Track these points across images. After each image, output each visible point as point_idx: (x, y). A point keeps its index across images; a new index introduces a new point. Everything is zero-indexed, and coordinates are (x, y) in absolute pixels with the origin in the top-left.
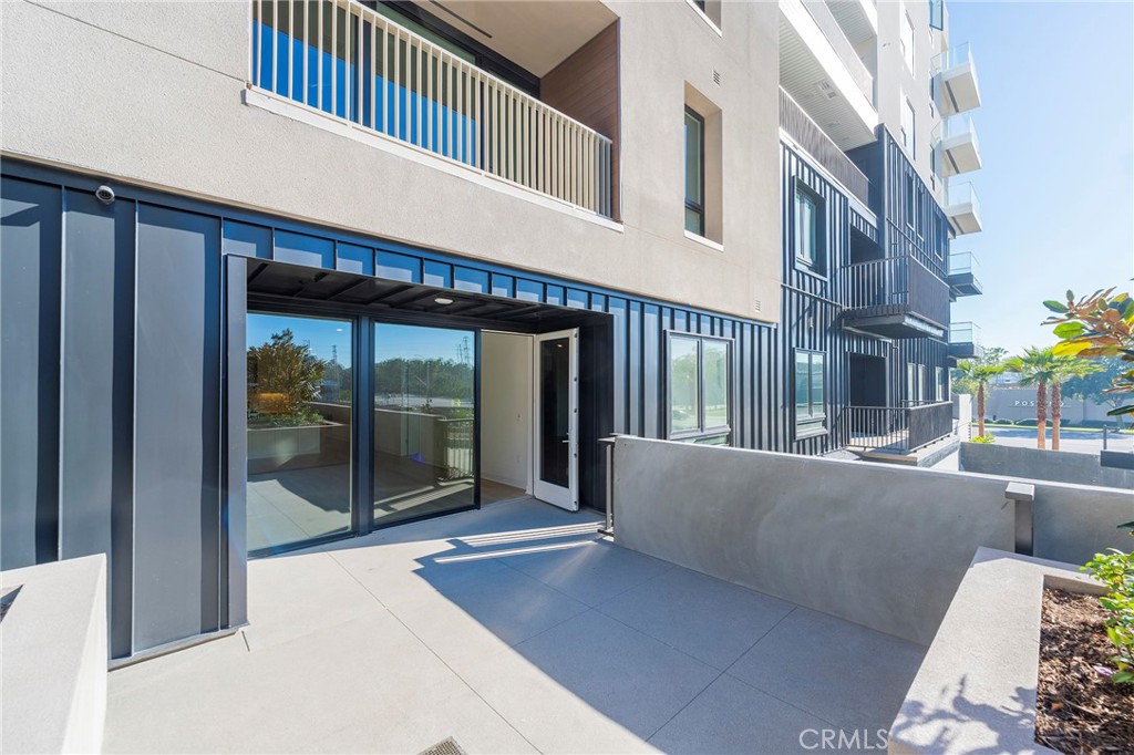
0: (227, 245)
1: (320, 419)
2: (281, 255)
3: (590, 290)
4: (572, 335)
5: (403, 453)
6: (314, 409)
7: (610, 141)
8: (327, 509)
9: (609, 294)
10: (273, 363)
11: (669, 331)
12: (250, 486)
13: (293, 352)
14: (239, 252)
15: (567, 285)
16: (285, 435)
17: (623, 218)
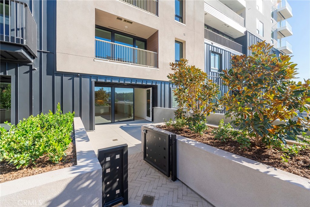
0: (92, 80)
1: (109, 105)
2: (99, 80)
3: (152, 81)
4: (151, 89)
5: (125, 112)
6: (108, 103)
7: (157, 53)
8: (108, 120)
9: (156, 82)
10: (100, 94)
11: (171, 87)
12: (95, 117)
13: (103, 92)
14: (94, 80)
15: (147, 81)
16: (102, 108)
17: (159, 67)
